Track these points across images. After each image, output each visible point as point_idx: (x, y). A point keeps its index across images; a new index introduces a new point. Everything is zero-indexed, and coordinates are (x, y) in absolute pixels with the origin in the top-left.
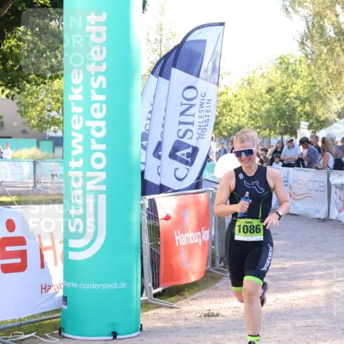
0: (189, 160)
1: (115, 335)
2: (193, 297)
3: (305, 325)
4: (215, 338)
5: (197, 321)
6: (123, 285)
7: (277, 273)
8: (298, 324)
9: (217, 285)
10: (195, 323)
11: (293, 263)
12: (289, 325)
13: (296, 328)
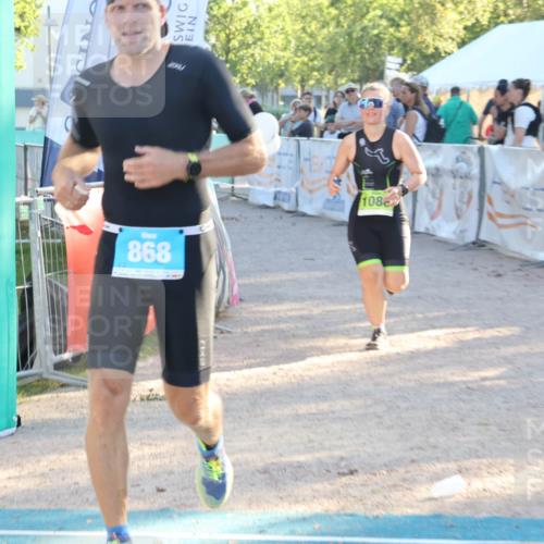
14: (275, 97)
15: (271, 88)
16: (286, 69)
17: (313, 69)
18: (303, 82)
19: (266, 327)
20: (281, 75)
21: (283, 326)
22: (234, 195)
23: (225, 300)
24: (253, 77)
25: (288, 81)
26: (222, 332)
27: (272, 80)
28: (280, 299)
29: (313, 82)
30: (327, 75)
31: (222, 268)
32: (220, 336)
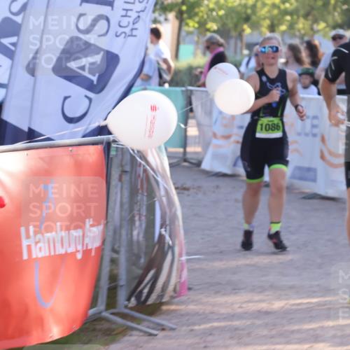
0: (95, 79)
7: (249, 322)
11: (292, 302)
14: (239, 44)
15: (233, 34)
16: (254, 12)
17: (286, 12)
18: (272, 28)
19: (216, 324)
20: (247, 19)
21: (237, 323)
22: (185, 160)
23: (171, 287)
24: (214, 20)
25: (255, 26)
26: (163, 329)
27: (236, 26)
28: (235, 289)
29: (283, 28)
30: (302, 20)
31: (171, 248)
32: (161, 334)
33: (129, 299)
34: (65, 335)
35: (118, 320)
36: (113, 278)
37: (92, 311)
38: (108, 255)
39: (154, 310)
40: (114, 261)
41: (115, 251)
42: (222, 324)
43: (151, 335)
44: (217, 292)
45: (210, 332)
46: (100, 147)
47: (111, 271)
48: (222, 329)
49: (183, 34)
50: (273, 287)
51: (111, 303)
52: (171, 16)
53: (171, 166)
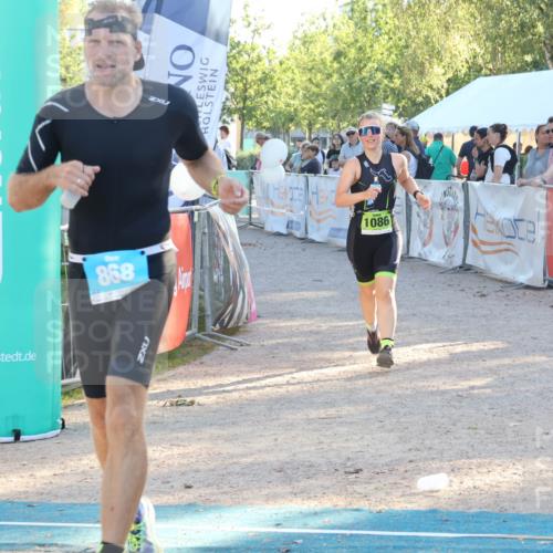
1: (17, 435)
2: (159, 377)
3: (324, 416)
4: (178, 438)
5: (156, 413)
6: (31, 356)
8: (314, 414)
9: (205, 358)
10: (153, 415)
12: (300, 416)
13: (309, 421)
14: (286, 138)
15: (282, 130)
16: (296, 115)
17: (319, 115)
18: (310, 126)
19: (280, 341)
20: (292, 120)
21: (295, 340)
22: (251, 224)
23: (244, 316)
24: (268, 121)
25: (298, 125)
26: (242, 345)
27: (284, 125)
28: (293, 316)
29: (318, 126)
30: (331, 120)
31: (242, 287)
32: (240, 348)
33: (214, 325)
34: (171, 349)
35: (208, 339)
36: (202, 309)
37: (188, 333)
38: (197, 292)
39: (234, 331)
40: (201, 297)
41: (201, 289)
42: (286, 340)
43: (232, 349)
44: (279, 318)
45: (277, 346)
46: (186, 215)
47: (200, 304)
48: (283, 344)
49: (246, 131)
50: (319, 315)
51: (202, 328)
52: (236, 117)
53: (239, 228)
